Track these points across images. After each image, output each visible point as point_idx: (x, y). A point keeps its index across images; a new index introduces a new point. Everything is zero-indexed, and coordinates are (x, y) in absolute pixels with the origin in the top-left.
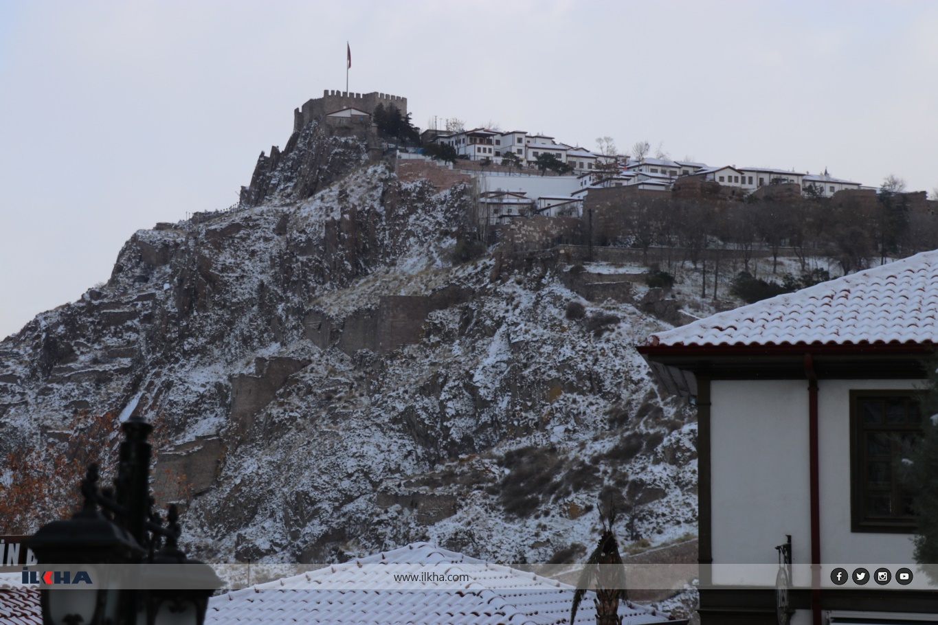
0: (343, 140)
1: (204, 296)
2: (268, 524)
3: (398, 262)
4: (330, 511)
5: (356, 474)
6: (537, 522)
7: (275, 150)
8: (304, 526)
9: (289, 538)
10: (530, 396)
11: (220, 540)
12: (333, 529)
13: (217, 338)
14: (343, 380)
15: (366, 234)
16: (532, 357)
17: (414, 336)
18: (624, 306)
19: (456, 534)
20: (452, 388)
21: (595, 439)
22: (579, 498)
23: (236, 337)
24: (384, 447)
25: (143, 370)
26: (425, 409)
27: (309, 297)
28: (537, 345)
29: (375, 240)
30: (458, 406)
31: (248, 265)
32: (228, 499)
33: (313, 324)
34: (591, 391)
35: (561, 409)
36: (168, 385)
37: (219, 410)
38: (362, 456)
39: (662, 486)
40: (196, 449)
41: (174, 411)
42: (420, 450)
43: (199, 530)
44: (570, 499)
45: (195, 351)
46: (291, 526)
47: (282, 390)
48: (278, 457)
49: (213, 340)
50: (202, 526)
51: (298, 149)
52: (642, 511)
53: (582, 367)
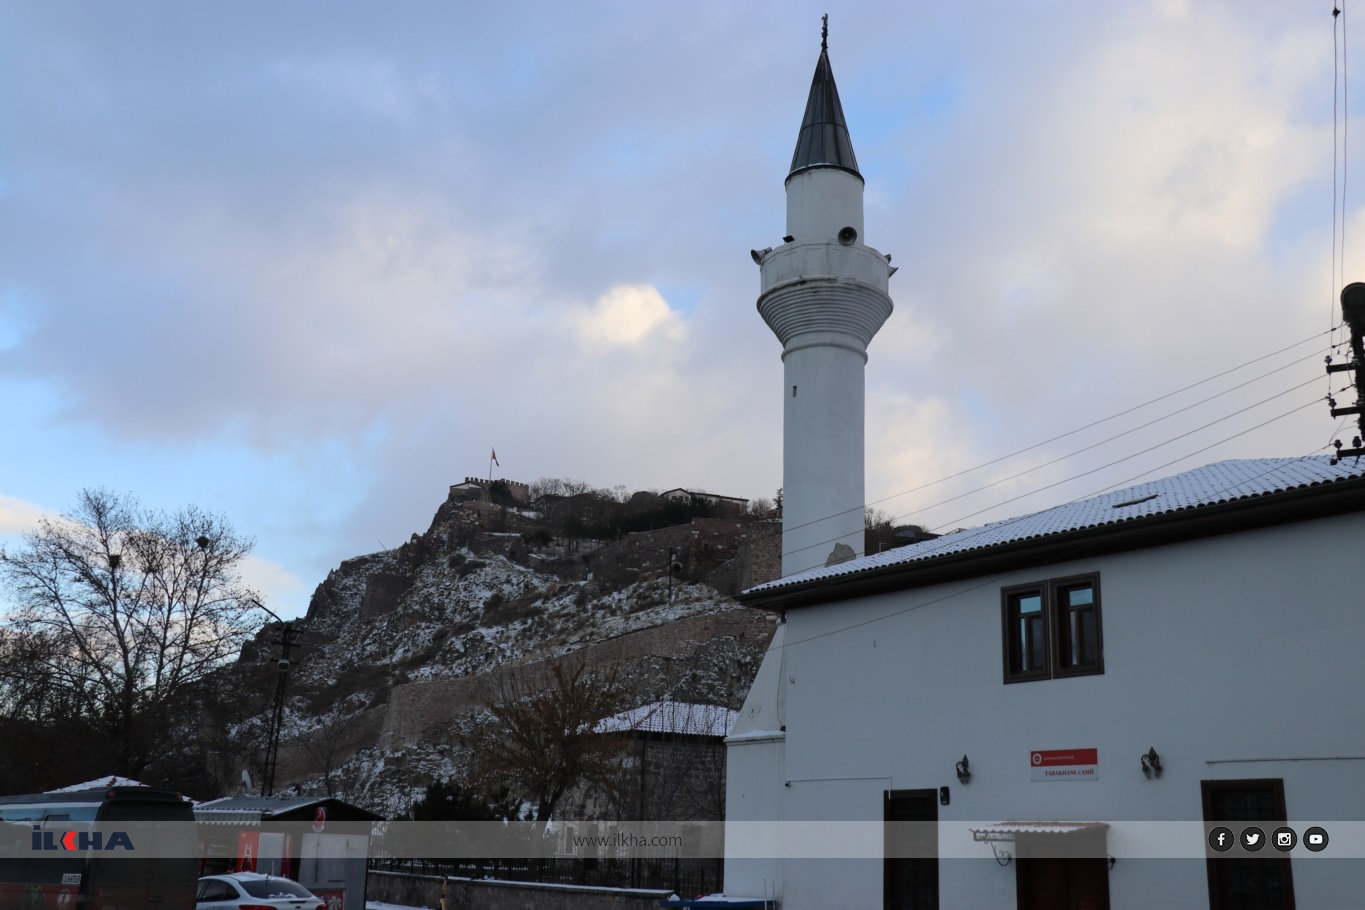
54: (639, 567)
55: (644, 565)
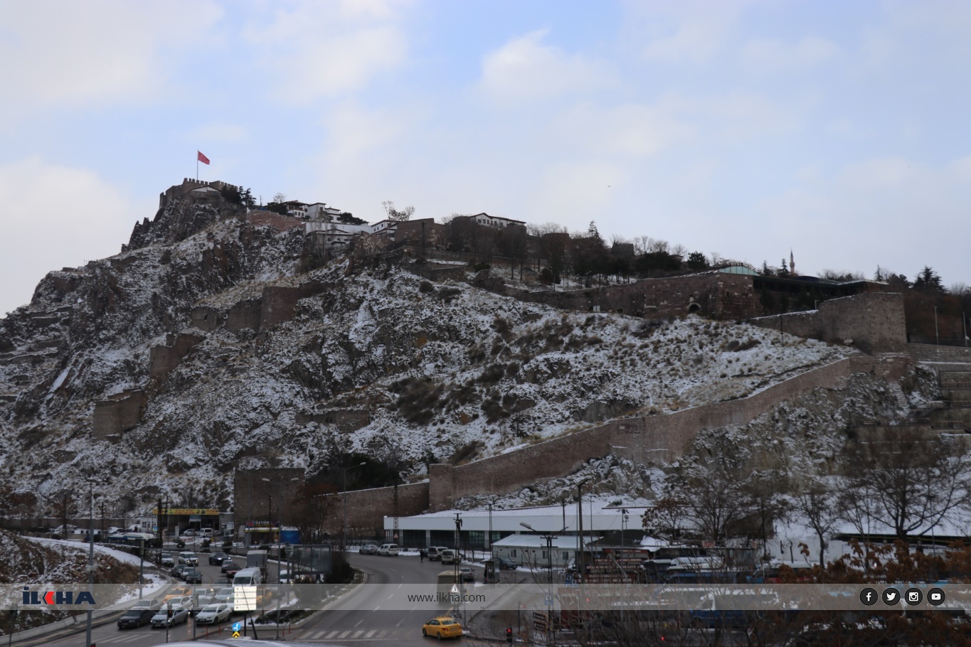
0: (202, 206)
1: (113, 302)
2: (191, 446)
3: (256, 276)
4: (243, 434)
5: (260, 408)
6: (436, 428)
7: (146, 220)
8: (222, 445)
9: (210, 456)
10: (402, 344)
11: (149, 461)
12: (247, 447)
13: (122, 331)
14: (233, 348)
15: (231, 259)
16: (399, 318)
17: (289, 316)
18: (461, 283)
19: (374, 438)
20: (331, 345)
21: (463, 371)
22: (467, 409)
23: (137, 330)
24: (278, 389)
25: (70, 353)
26: (308, 361)
27: (194, 299)
28: (401, 310)
29: (238, 263)
30: (337, 357)
31: (143, 283)
32: (154, 431)
33: (199, 316)
34: (450, 339)
35: (430, 352)
36: (90, 362)
37: (128, 378)
38: (263, 396)
39: (532, 398)
40: (125, 398)
41: (95, 379)
42: (306, 390)
43: (131, 454)
44: (460, 410)
45: (107, 339)
46: (212, 447)
47: (186, 357)
48: (190, 401)
49: (120, 332)
50: (133, 452)
51: (165, 217)
52: (522, 415)
53: (441, 322)
54: (658, 305)
55: (662, 303)
